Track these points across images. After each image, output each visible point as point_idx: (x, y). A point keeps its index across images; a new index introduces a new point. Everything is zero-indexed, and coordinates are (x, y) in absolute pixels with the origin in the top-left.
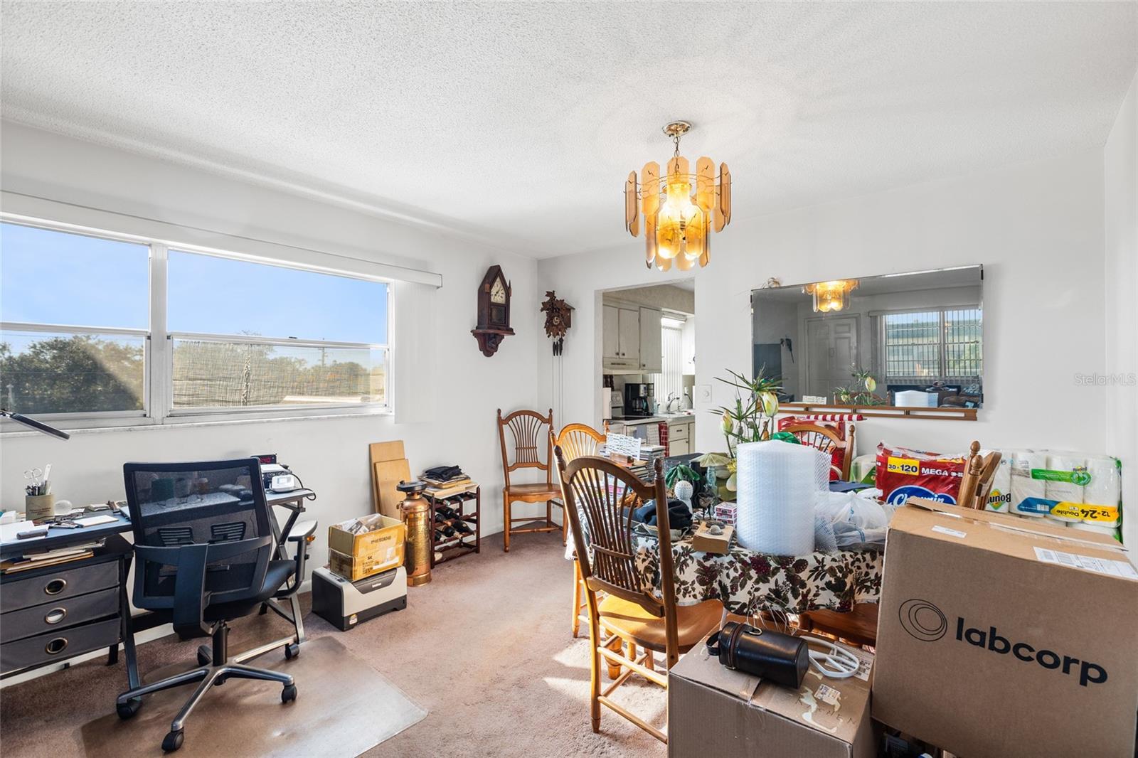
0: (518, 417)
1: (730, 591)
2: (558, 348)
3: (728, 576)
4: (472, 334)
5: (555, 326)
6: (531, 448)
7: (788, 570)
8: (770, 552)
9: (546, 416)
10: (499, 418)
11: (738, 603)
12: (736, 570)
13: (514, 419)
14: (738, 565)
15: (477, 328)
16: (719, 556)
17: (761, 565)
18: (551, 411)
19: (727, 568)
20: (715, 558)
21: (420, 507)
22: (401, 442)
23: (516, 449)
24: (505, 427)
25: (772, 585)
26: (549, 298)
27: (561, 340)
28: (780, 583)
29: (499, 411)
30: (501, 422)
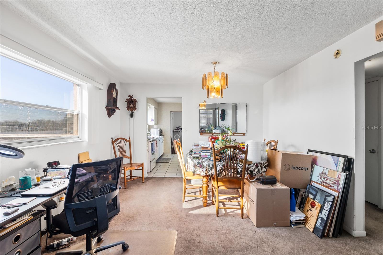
0: (118, 140)
1: (253, 171)
2: (131, 115)
3: (253, 168)
4: (105, 108)
5: (131, 107)
6: (124, 151)
7: (260, 165)
8: (258, 162)
9: (128, 139)
10: (112, 141)
11: (255, 173)
12: (254, 167)
13: (117, 141)
14: (254, 166)
15: (107, 106)
16: (251, 165)
17: (257, 165)
18: (129, 137)
19: (253, 167)
20: (250, 165)
21: (110, 176)
22: (88, 152)
23: (119, 152)
24: (115, 144)
25: (258, 169)
26: (130, 98)
27: (133, 113)
28: (259, 168)
29: (112, 138)
30: (113, 142)
